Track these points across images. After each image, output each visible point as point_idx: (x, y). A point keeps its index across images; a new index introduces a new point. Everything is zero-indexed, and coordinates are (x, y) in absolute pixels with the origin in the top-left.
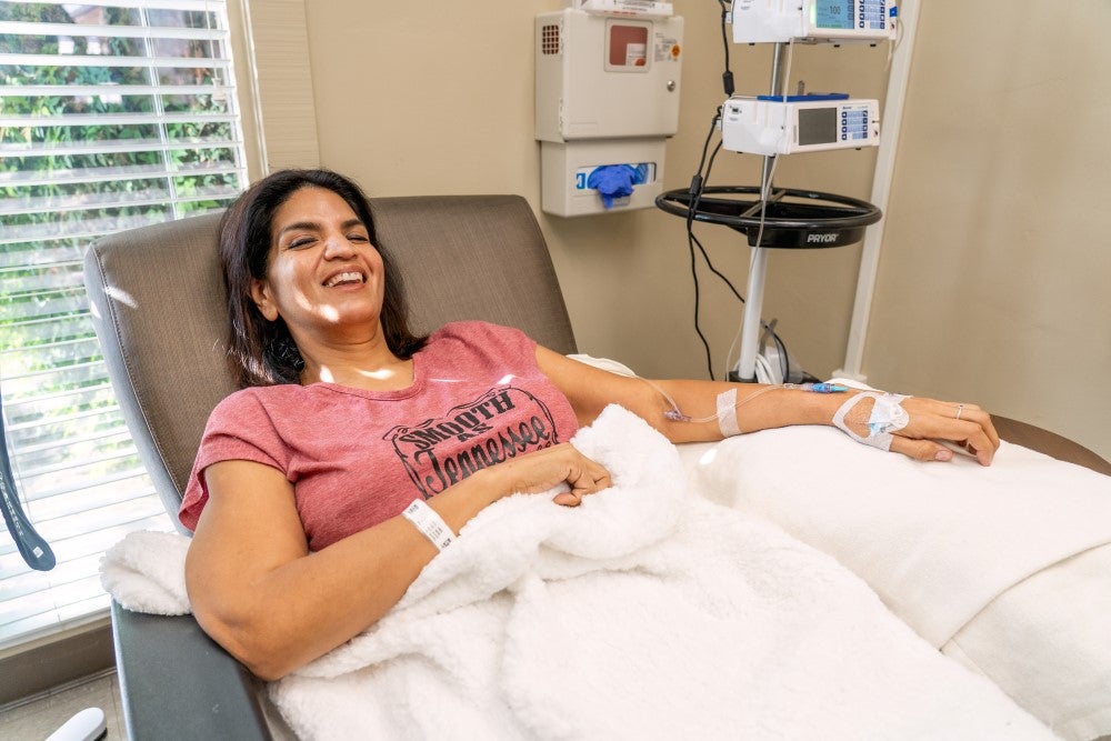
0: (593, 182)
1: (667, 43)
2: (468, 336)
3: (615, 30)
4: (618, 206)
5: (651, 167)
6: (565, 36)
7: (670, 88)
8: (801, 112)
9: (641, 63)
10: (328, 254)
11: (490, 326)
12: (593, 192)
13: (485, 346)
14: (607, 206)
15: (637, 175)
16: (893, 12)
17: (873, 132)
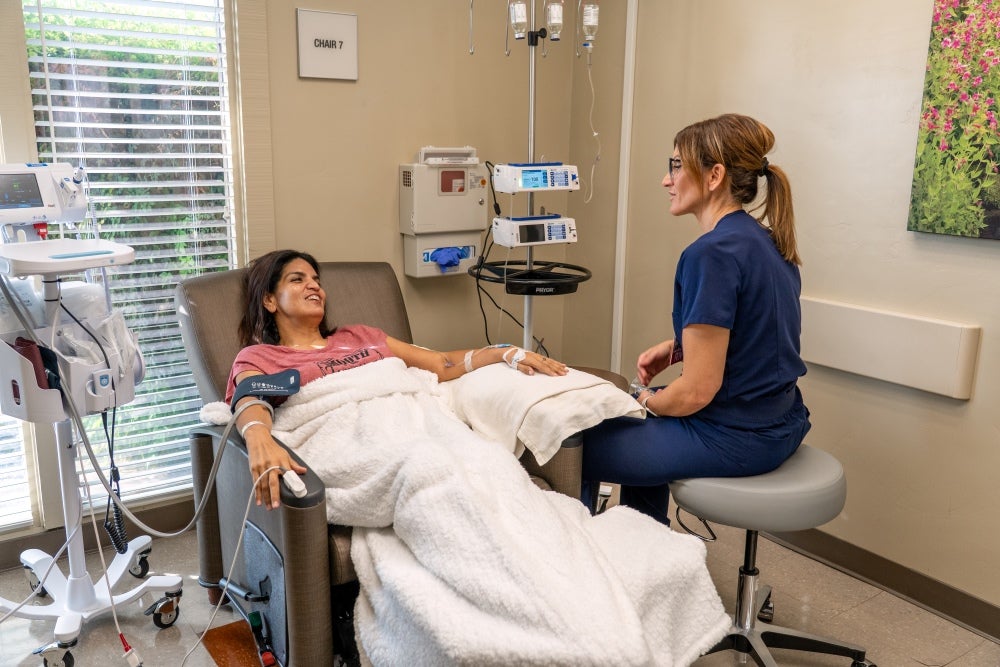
0: (434, 258)
1: (477, 179)
2: (354, 331)
3: (443, 173)
4: (450, 272)
5: (472, 249)
6: (413, 178)
7: (481, 203)
8: (521, 227)
9: (462, 190)
10: (310, 286)
11: (365, 327)
12: (434, 263)
13: (361, 335)
14: (443, 272)
15: (463, 253)
16: (574, 177)
17: (571, 235)
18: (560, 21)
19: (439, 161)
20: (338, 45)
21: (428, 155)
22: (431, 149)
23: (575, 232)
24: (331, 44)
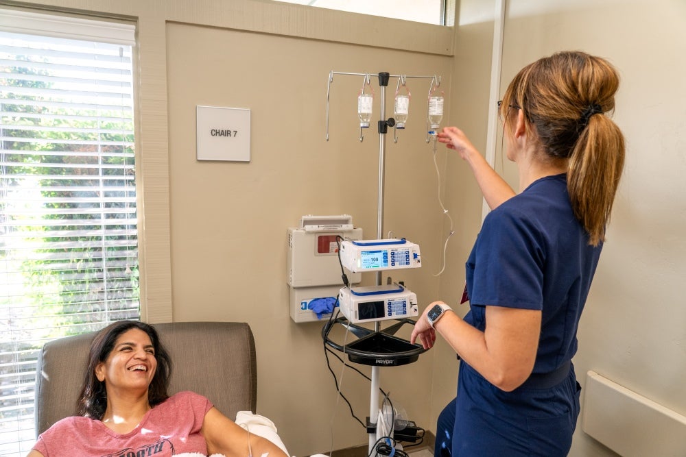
0: (311, 307)
3: (320, 238)
4: (326, 317)
6: (292, 242)
8: (359, 304)
10: (136, 357)
12: (312, 311)
14: (319, 318)
16: (415, 256)
17: (413, 310)
18: (406, 112)
19: (315, 228)
20: (233, 134)
21: (306, 222)
22: (310, 217)
23: (416, 307)
24: (226, 133)
